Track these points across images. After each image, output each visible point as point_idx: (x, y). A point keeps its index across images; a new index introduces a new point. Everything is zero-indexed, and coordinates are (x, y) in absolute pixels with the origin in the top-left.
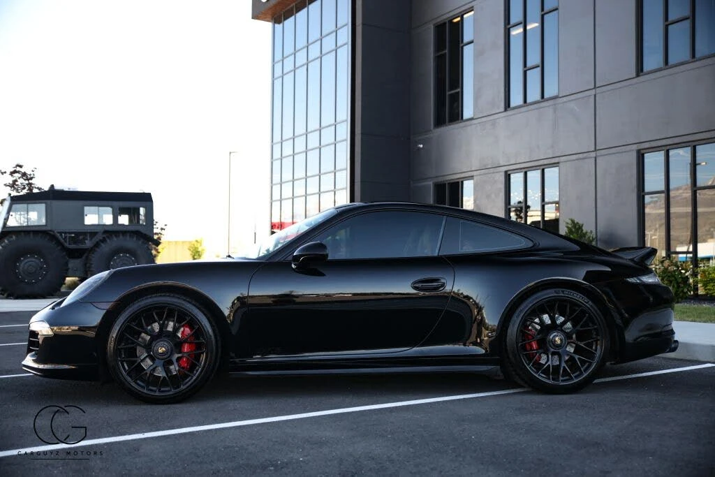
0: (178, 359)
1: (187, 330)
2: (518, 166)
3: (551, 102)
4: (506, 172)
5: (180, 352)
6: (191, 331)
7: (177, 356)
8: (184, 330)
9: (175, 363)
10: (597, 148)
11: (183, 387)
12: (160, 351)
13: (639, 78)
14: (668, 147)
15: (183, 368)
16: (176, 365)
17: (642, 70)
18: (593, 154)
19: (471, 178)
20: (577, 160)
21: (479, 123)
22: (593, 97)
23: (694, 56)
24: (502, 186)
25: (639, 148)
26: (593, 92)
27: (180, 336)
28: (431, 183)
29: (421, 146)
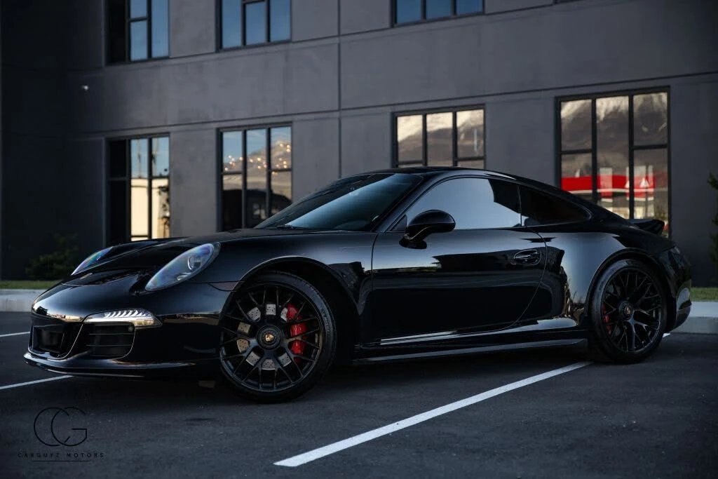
0: (291, 345)
1: (293, 310)
2: (236, 123)
3: (280, 47)
4: (218, 130)
5: (290, 337)
6: (298, 310)
7: (288, 341)
8: (289, 312)
9: (288, 350)
10: (342, 107)
11: (303, 377)
12: (268, 339)
13: (392, 30)
14: (426, 112)
15: (297, 354)
16: (290, 352)
17: (396, 22)
18: (336, 114)
19: (166, 134)
20: (315, 119)
21: (179, 65)
22: (336, 46)
23: (455, 12)
24: (212, 146)
25: (393, 111)
26: (337, 40)
27: (285, 319)
28: (103, 138)
29: (86, 88)
